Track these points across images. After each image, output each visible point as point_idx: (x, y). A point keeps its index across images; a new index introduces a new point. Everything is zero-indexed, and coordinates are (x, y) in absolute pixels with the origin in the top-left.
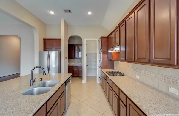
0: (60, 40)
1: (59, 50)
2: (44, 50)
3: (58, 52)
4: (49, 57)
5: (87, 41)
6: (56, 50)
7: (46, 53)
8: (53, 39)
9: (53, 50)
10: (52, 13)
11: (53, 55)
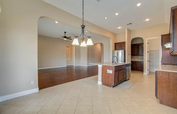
0: (124, 43)
1: (124, 49)
2: (115, 50)
3: (123, 50)
4: (118, 54)
5: (148, 40)
6: (122, 49)
7: (116, 52)
8: (120, 43)
9: (120, 50)
10: (120, 28)
11: (120, 53)
